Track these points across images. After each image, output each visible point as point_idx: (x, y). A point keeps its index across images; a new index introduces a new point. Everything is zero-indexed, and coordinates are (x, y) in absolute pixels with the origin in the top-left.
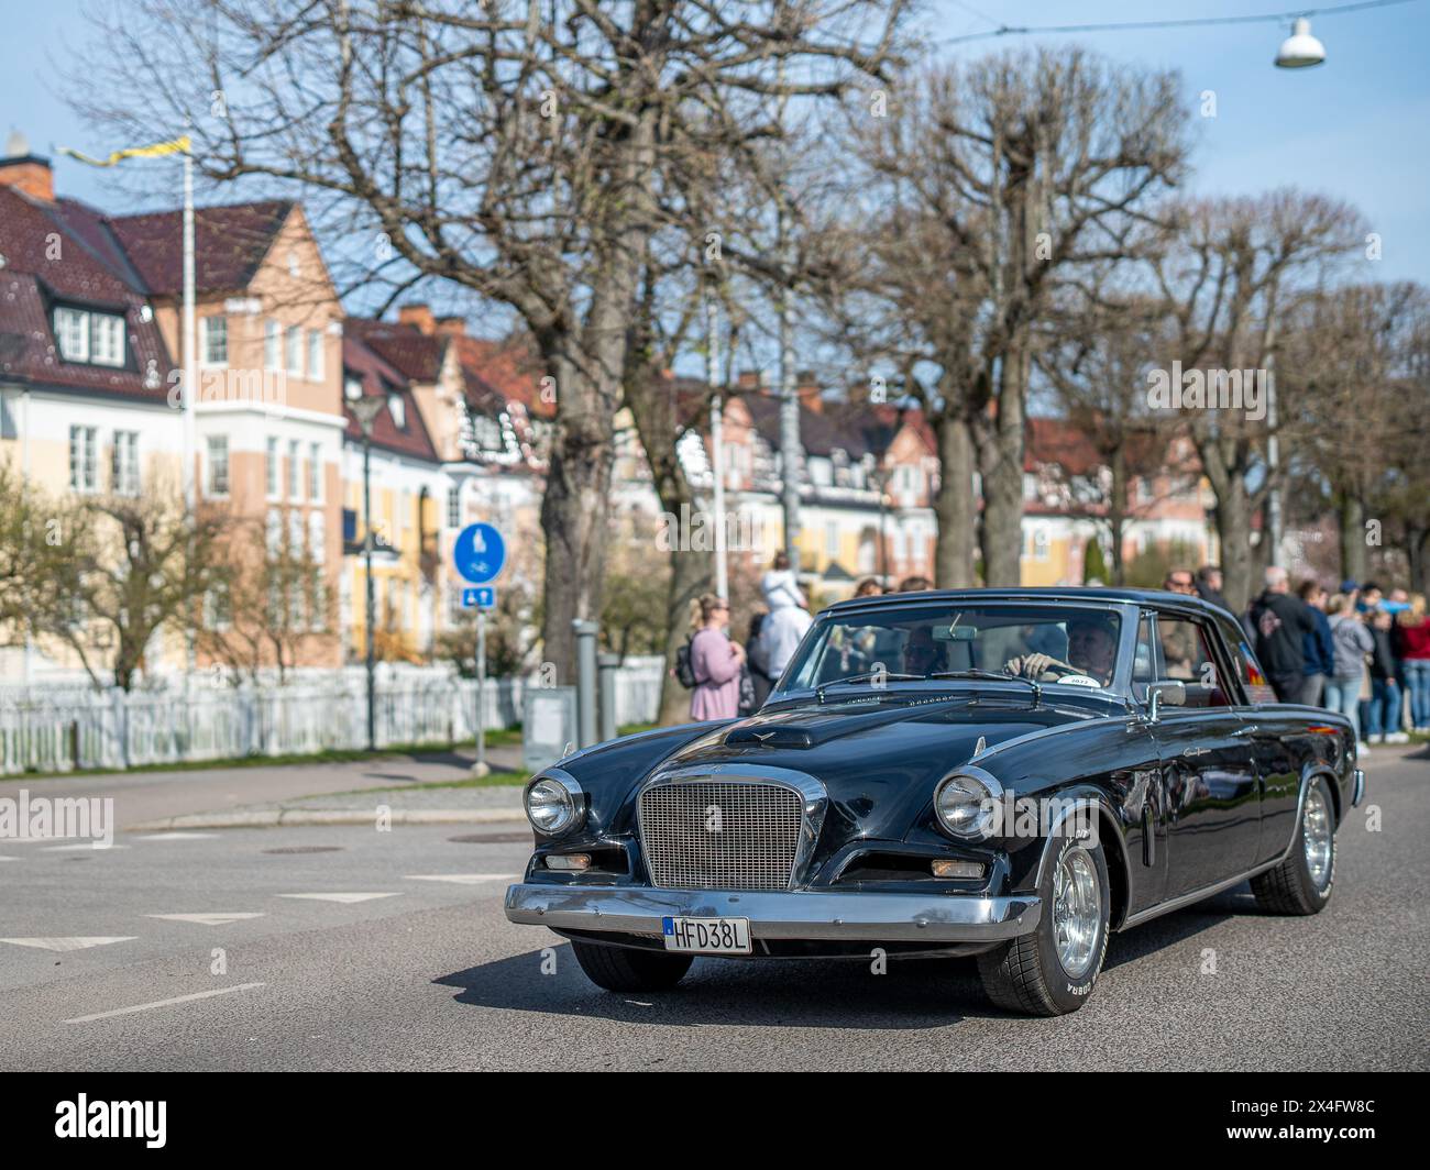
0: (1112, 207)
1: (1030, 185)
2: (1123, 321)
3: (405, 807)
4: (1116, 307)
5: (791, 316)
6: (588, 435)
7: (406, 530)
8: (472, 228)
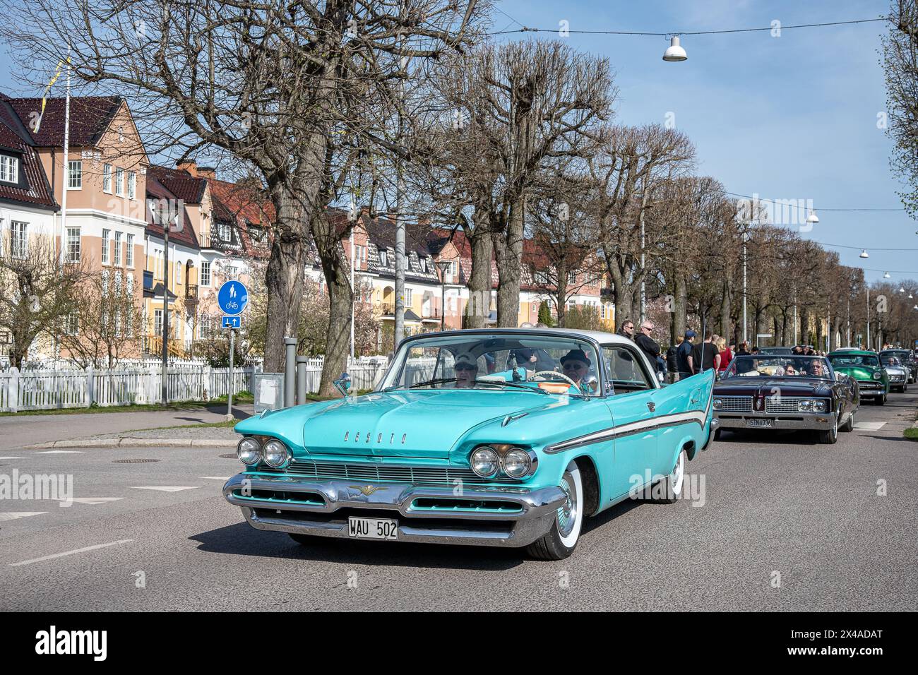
0: (570, 129)
1: (531, 112)
3: (193, 437)
6: (295, 234)
8: (232, 117)
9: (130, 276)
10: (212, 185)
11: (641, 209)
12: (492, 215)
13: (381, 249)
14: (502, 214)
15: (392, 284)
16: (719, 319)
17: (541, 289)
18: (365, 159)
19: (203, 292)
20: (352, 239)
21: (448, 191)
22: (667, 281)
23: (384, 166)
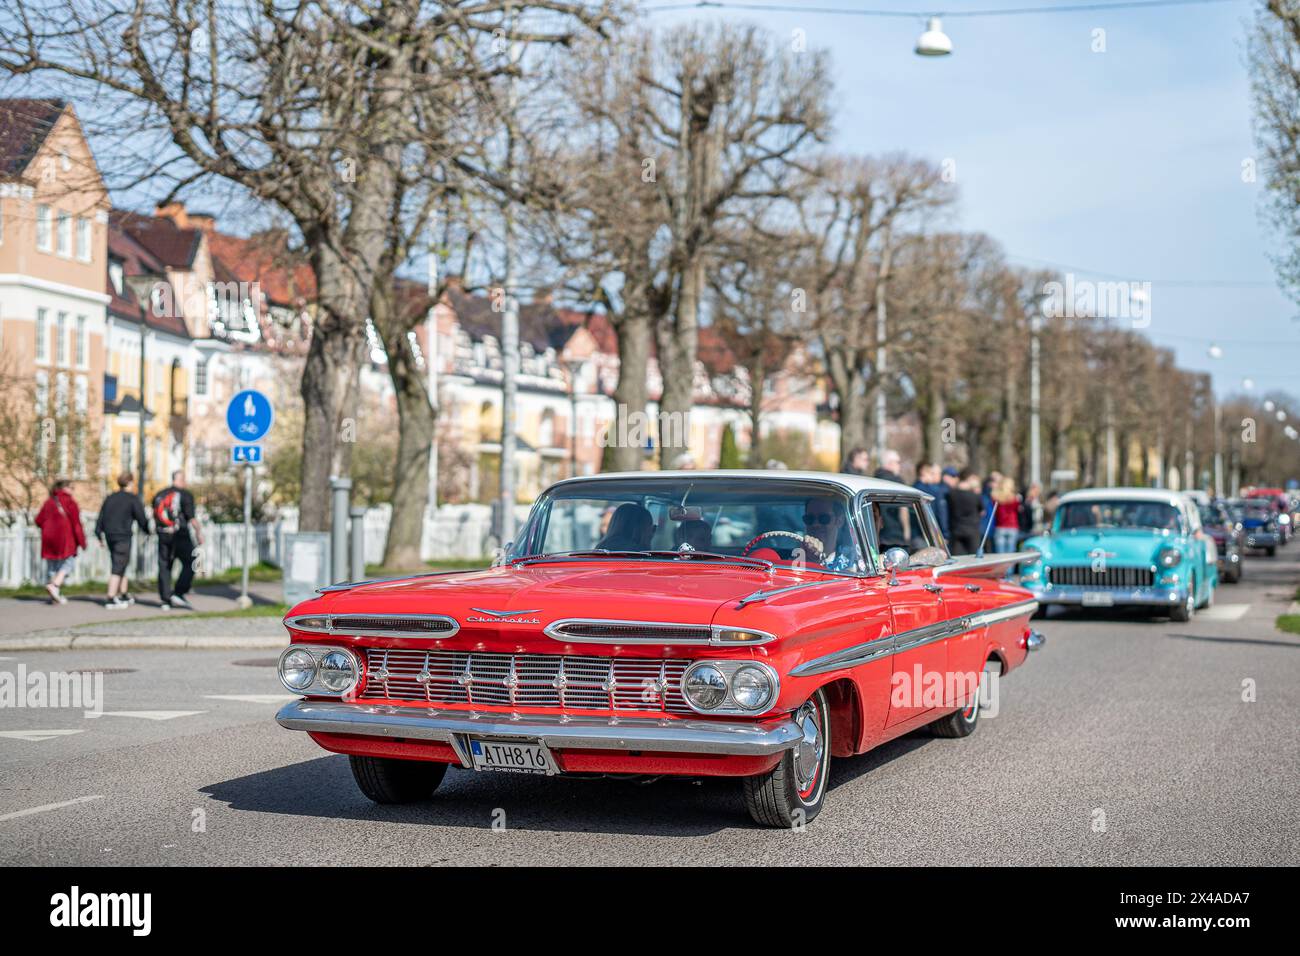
0: (772, 156)
1: (710, 130)
2: (779, 249)
3: (186, 634)
4: (773, 237)
5: (516, 227)
6: (346, 318)
7: (159, 395)
8: (248, 135)
9: (82, 381)
10: (211, 240)
11: (878, 281)
12: (650, 289)
13: (476, 339)
14: (667, 287)
15: (495, 396)
16: (996, 447)
17: (724, 403)
18: (454, 200)
19: (198, 408)
20: (431, 325)
21: (582, 251)
22: (918, 389)
23: (483, 213)
